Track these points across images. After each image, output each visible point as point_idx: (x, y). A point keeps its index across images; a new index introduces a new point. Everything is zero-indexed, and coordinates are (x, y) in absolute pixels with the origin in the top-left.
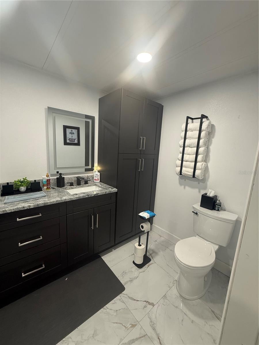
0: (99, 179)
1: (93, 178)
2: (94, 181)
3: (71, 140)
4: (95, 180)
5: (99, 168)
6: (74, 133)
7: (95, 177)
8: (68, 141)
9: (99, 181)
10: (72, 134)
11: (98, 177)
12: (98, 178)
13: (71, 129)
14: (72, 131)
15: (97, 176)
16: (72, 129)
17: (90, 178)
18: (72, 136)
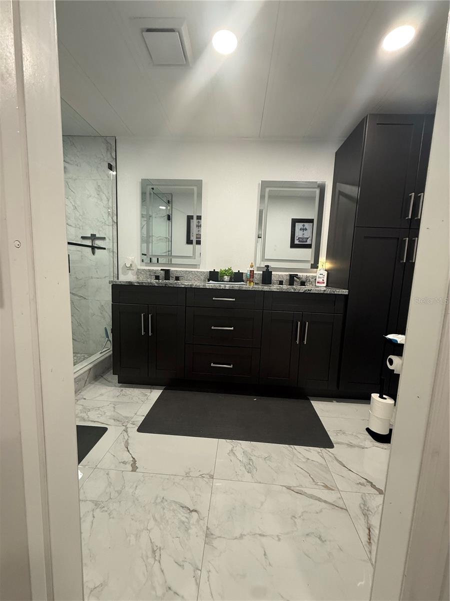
0: (325, 281)
1: (316, 280)
2: (317, 285)
3: (301, 240)
4: (318, 282)
5: (328, 265)
6: (306, 229)
7: (319, 277)
8: (296, 242)
9: (325, 285)
10: (303, 230)
11: (324, 278)
12: (323, 280)
13: (303, 224)
14: (304, 225)
15: (321, 276)
16: (304, 222)
17: (311, 280)
18: (303, 234)
